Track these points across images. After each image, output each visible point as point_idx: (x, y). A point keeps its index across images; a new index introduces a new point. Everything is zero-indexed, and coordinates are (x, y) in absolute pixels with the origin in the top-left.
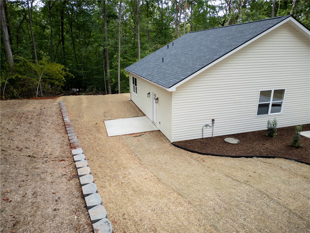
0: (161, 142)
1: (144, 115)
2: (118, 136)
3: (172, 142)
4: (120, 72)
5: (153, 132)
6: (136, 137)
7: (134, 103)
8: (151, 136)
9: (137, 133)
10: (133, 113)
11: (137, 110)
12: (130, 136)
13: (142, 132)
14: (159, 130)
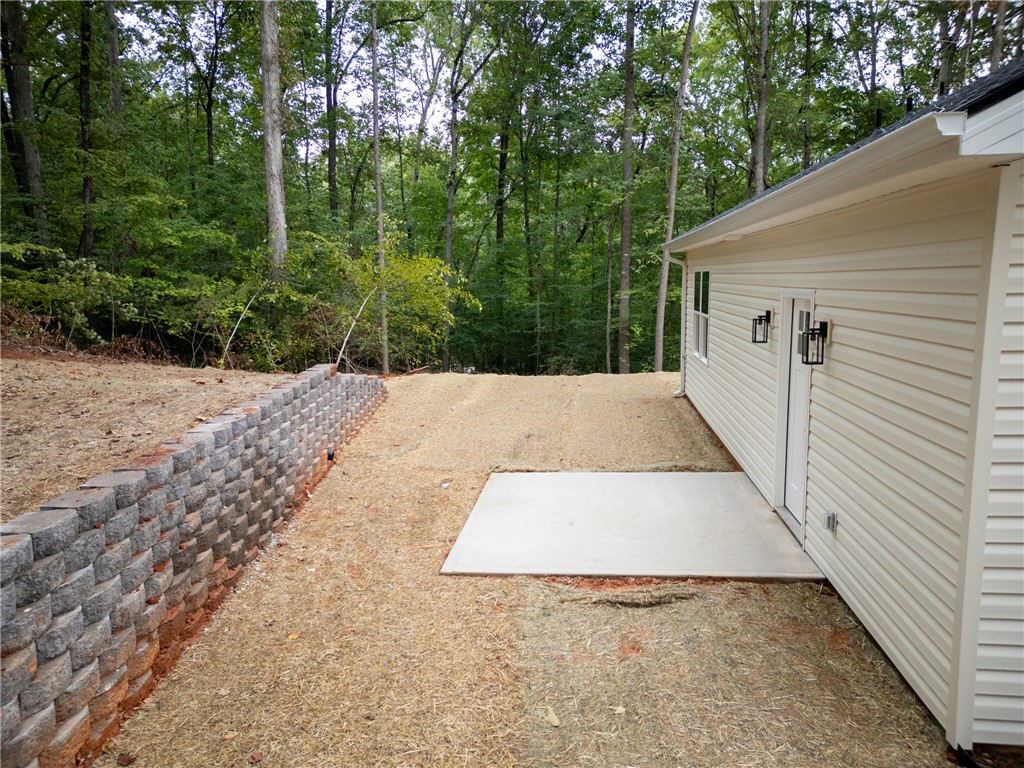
0: (839, 711)
1: (735, 466)
2: (505, 576)
3: (963, 737)
5: (770, 586)
6: (624, 614)
7: (692, 406)
8: (748, 619)
9: (640, 580)
12: (578, 593)
13: (684, 579)
14: (826, 582)
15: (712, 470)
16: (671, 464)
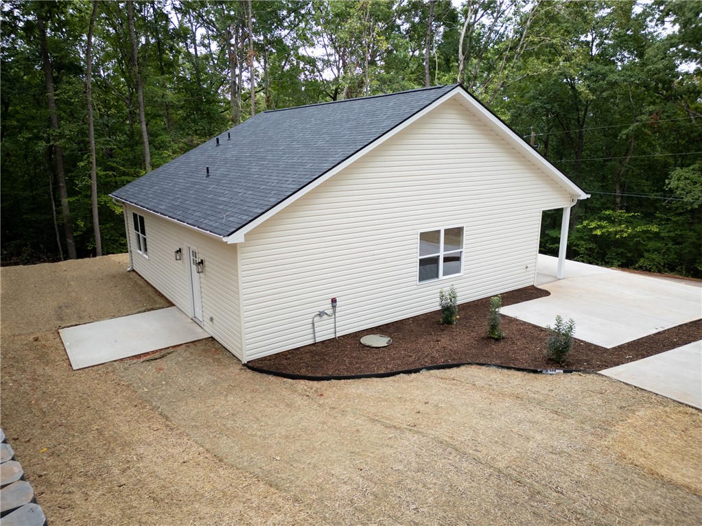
0: (218, 365)
1: (171, 304)
2: (103, 364)
3: (245, 361)
4: (99, 203)
5: (196, 343)
6: (153, 363)
7: (140, 276)
8: (191, 353)
9: (153, 352)
10: (140, 301)
11: (151, 293)
12: (135, 361)
13: (168, 348)
14: (212, 337)
15: (162, 308)
16: (144, 308)
